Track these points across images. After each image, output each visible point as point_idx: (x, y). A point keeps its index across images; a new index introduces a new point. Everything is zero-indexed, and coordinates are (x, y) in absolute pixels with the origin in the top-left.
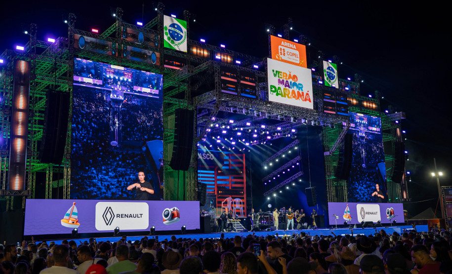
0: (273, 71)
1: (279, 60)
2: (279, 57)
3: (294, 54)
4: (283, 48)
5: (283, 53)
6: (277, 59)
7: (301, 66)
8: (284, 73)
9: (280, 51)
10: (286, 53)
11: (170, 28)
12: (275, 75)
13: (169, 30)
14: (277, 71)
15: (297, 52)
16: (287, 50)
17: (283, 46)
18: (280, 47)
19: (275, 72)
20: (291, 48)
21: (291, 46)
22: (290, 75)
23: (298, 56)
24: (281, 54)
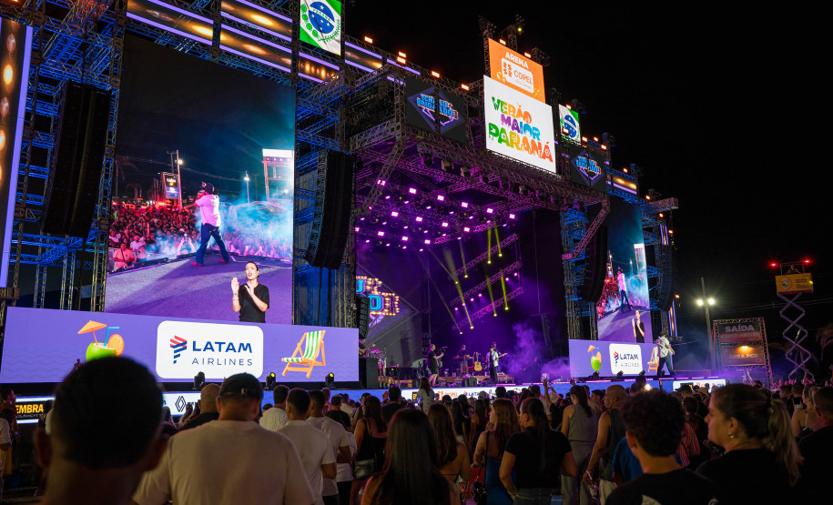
0: (493, 99)
1: (502, 82)
2: (501, 76)
3: (524, 77)
4: (508, 63)
5: (508, 71)
6: (498, 80)
7: (536, 98)
8: (510, 106)
9: (503, 68)
10: (512, 71)
11: (312, 9)
12: (496, 107)
13: (310, 13)
14: (499, 101)
15: (530, 74)
16: (514, 67)
17: (508, 59)
18: (503, 60)
19: (496, 101)
20: (521, 66)
21: (521, 62)
22: (519, 110)
23: (532, 81)
24: (506, 73)
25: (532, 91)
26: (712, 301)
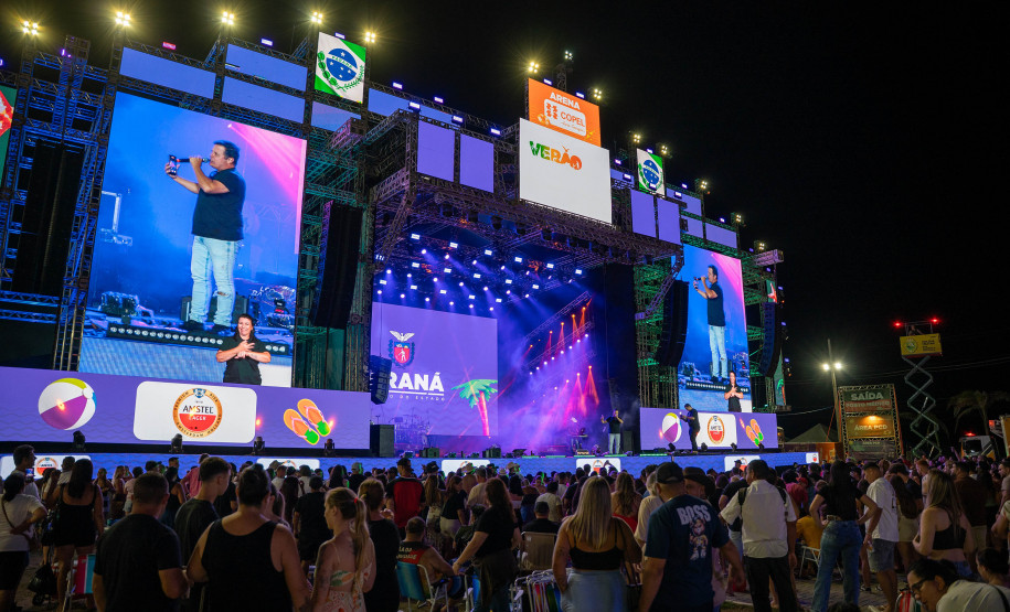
0: (531, 143)
1: (545, 125)
2: (544, 119)
3: (574, 119)
4: (553, 104)
5: (552, 113)
6: (539, 123)
7: (588, 141)
8: (553, 151)
9: (546, 110)
10: (558, 113)
11: (331, 57)
13: (329, 60)
14: (538, 146)
15: (582, 116)
16: (560, 108)
17: (553, 100)
18: (546, 101)
19: (535, 147)
20: (570, 107)
21: (571, 103)
23: (584, 123)
24: (549, 115)
25: (584, 134)
26: (839, 366)
